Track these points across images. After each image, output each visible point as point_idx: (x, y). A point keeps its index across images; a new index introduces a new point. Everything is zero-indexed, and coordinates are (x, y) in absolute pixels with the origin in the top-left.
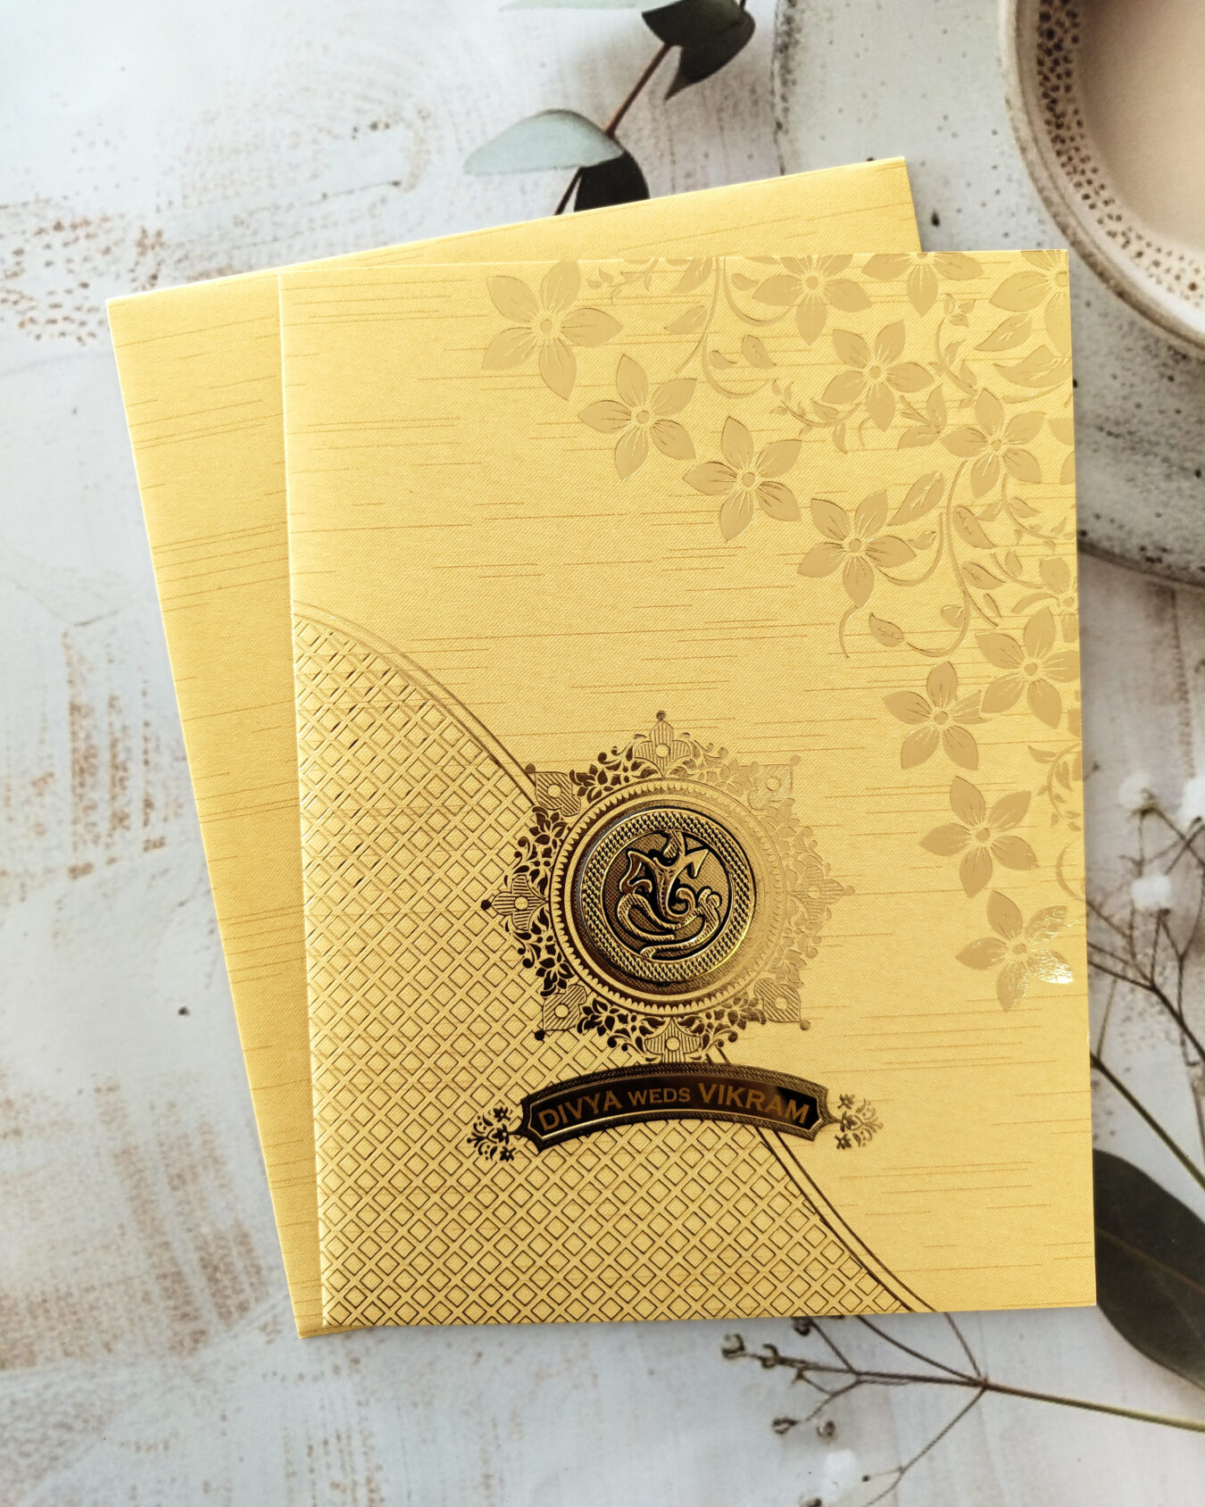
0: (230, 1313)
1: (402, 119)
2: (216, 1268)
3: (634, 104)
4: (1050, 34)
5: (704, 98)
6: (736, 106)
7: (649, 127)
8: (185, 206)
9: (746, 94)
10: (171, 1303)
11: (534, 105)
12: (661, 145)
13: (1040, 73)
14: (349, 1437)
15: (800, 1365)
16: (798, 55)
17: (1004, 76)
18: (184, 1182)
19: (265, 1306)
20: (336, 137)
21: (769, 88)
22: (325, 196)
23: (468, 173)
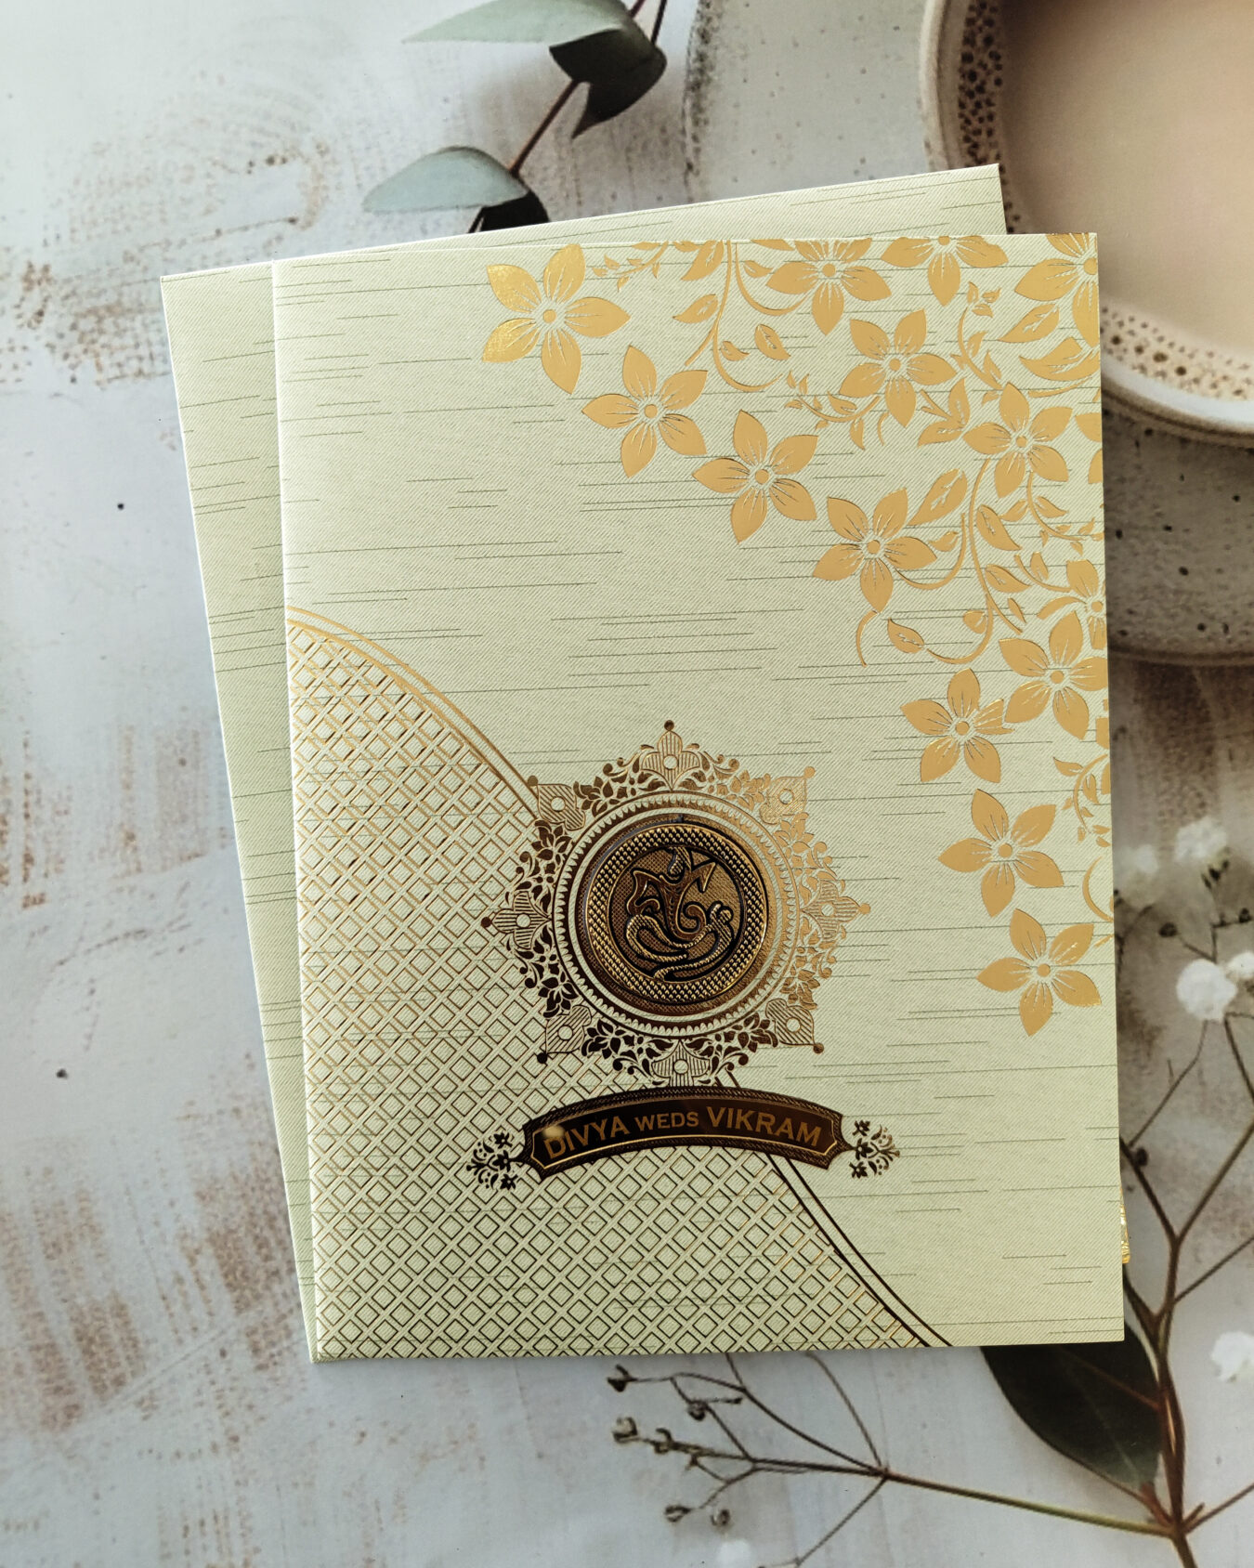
0: (105, 1387)
1: (301, 154)
2: (91, 1341)
3: (540, 142)
4: (973, 76)
5: (612, 136)
6: (645, 147)
7: (555, 166)
8: (72, 239)
9: (656, 132)
10: (44, 1376)
11: (436, 141)
12: (567, 186)
13: (961, 116)
14: (226, 1518)
15: (695, 1451)
16: (711, 94)
17: (925, 118)
18: (60, 1251)
19: (142, 1381)
20: (231, 171)
21: (680, 127)
22: (218, 232)
23: (367, 210)
